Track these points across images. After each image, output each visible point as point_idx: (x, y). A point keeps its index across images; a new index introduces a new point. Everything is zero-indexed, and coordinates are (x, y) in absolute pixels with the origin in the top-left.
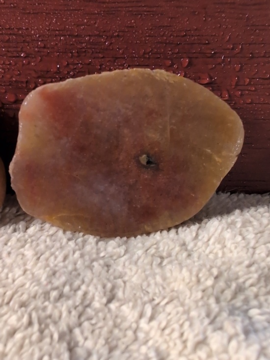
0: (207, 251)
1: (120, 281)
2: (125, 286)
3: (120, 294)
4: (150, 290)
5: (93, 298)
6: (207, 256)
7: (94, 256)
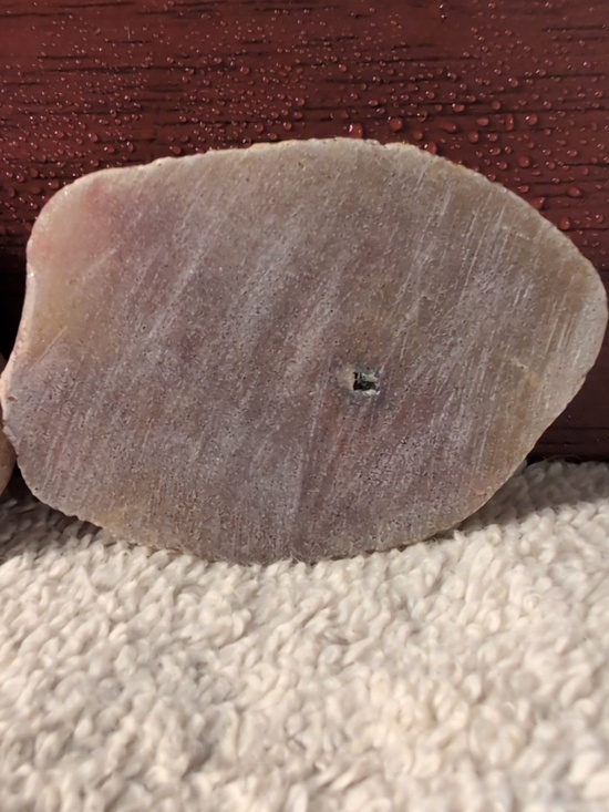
0: (461, 619)
1: (228, 709)
2: (242, 721)
3: (226, 747)
4: (307, 739)
5: (153, 755)
6: (462, 630)
7: (163, 638)
